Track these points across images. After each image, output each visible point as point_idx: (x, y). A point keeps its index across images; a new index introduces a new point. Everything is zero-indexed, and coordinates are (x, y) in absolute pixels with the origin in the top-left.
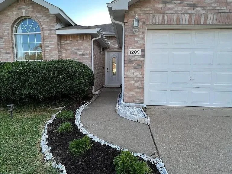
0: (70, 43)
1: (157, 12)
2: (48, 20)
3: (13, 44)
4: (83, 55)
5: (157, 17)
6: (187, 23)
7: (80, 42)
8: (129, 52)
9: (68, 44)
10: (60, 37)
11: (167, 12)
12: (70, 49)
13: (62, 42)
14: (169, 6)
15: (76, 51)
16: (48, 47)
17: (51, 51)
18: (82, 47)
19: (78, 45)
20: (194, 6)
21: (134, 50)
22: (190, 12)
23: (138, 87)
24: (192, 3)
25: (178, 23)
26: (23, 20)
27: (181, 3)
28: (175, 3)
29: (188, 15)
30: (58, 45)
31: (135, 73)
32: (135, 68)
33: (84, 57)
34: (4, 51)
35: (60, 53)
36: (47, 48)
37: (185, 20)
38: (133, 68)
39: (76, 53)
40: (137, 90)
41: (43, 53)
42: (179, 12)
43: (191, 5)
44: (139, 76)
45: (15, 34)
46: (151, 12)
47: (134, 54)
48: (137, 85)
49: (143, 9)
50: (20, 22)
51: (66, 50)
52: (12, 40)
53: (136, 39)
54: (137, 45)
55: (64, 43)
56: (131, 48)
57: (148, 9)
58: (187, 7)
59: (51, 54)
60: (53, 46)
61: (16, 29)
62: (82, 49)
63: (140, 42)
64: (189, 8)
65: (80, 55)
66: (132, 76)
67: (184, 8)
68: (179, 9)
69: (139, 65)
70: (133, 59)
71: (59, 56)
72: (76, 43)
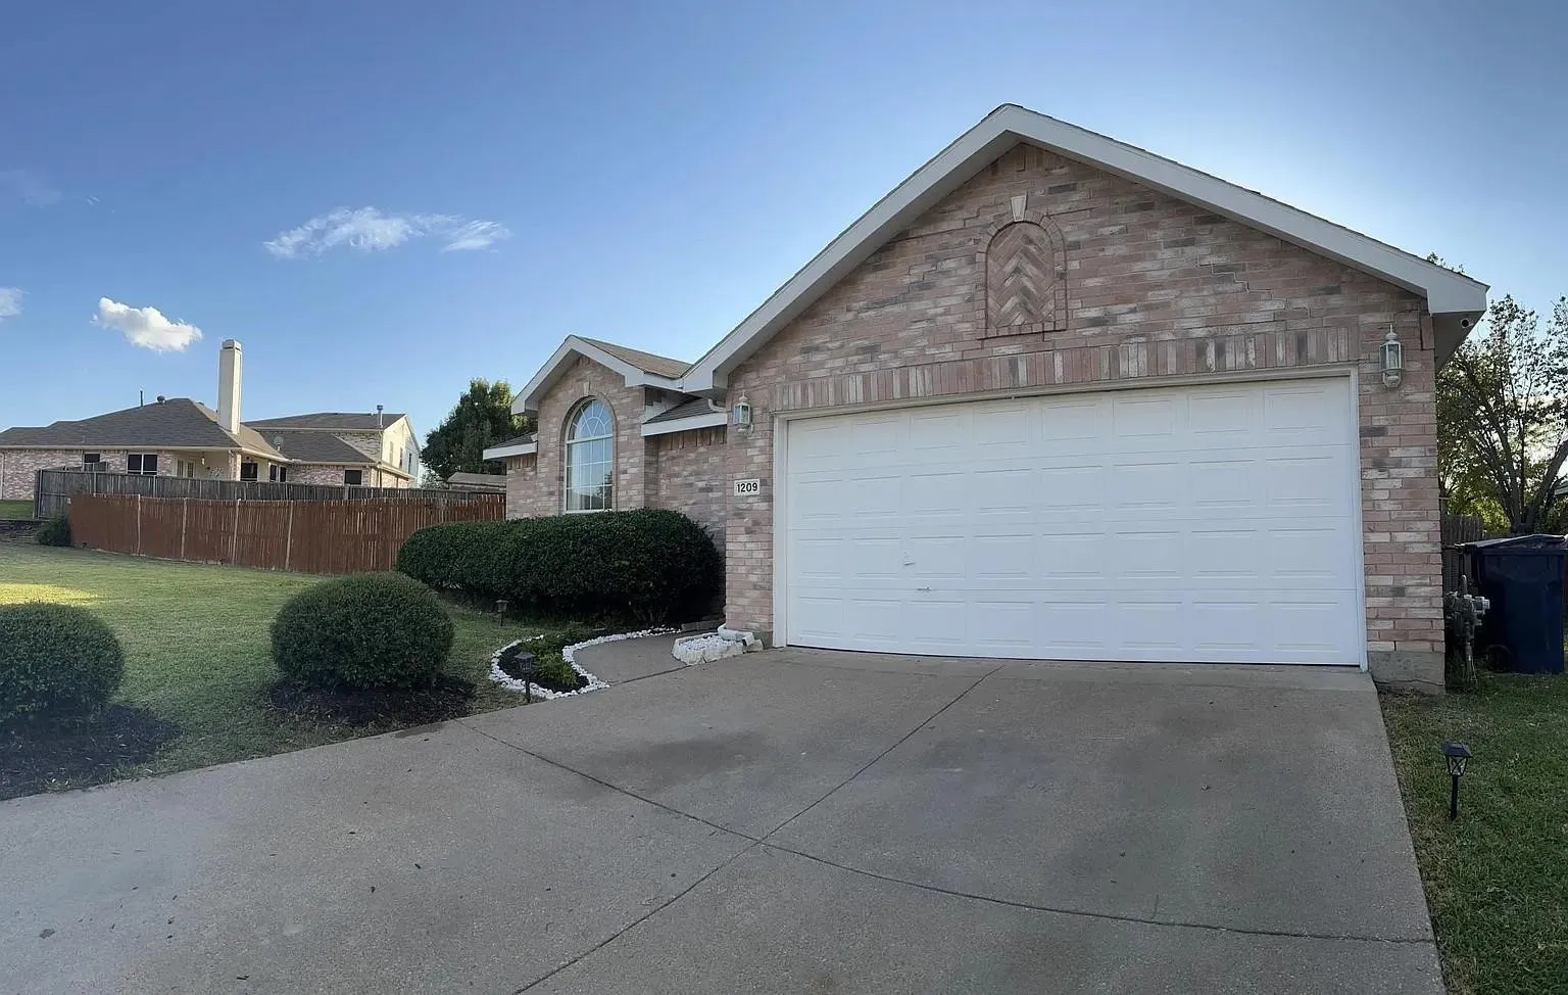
0: (679, 457)
1: (792, 379)
2: (629, 400)
3: (562, 470)
4: (709, 489)
5: (791, 391)
6: (860, 399)
7: (702, 450)
8: (736, 487)
9: (674, 458)
10: (656, 442)
11: (814, 374)
12: (677, 475)
13: (661, 454)
14: (818, 357)
15: (692, 479)
16: (625, 472)
17: (630, 483)
18: (705, 467)
19: (696, 461)
20: (872, 351)
21: (746, 482)
22: (864, 368)
23: (755, 587)
24: (866, 342)
25: (840, 403)
26: (585, 407)
27: (842, 346)
28: (829, 349)
29: (859, 378)
30: (648, 464)
31: (748, 545)
32: (749, 531)
33: (710, 494)
34: (545, 489)
35: (651, 486)
36: (622, 476)
37: (855, 390)
38: (743, 529)
39: (691, 485)
40: (756, 594)
41: (614, 489)
42: (839, 372)
43: (864, 350)
44: (757, 555)
45: (571, 442)
46: (779, 379)
47: (746, 493)
48: (753, 578)
49: (764, 374)
50: (579, 414)
51: (670, 476)
52: (561, 460)
53: (750, 452)
54: (753, 468)
55: (665, 458)
56: (739, 477)
57: (772, 372)
58: (857, 354)
59: (631, 493)
60: (634, 470)
61: (573, 429)
62: (705, 472)
63: (759, 459)
64: (861, 357)
65: (702, 490)
66: (741, 554)
67: (850, 359)
68: (839, 363)
69: (756, 523)
70: (744, 506)
71: (647, 497)
72: (692, 456)
